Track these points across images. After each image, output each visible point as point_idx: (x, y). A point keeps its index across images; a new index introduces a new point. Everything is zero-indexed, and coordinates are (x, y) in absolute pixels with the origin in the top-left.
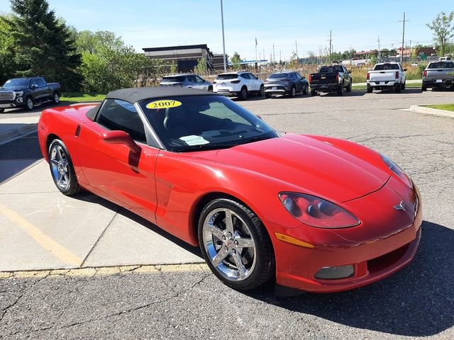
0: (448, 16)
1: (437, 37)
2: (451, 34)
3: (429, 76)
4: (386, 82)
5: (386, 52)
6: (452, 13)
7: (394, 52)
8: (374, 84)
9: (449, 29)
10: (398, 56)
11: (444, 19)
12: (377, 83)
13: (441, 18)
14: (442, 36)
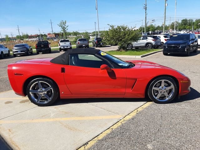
0: (64, 22)
1: (62, 30)
2: (67, 29)
3: (80, 44)
4: (67, 47)
5: (42, 35)
6: (65, 21)
7: (45, 35)
8: (63, 48)
9: (66, 27)
10: (48, 37)
11: (63, 23)
12: (64, 47)
13: (62, 22)
14: (64, 29)
